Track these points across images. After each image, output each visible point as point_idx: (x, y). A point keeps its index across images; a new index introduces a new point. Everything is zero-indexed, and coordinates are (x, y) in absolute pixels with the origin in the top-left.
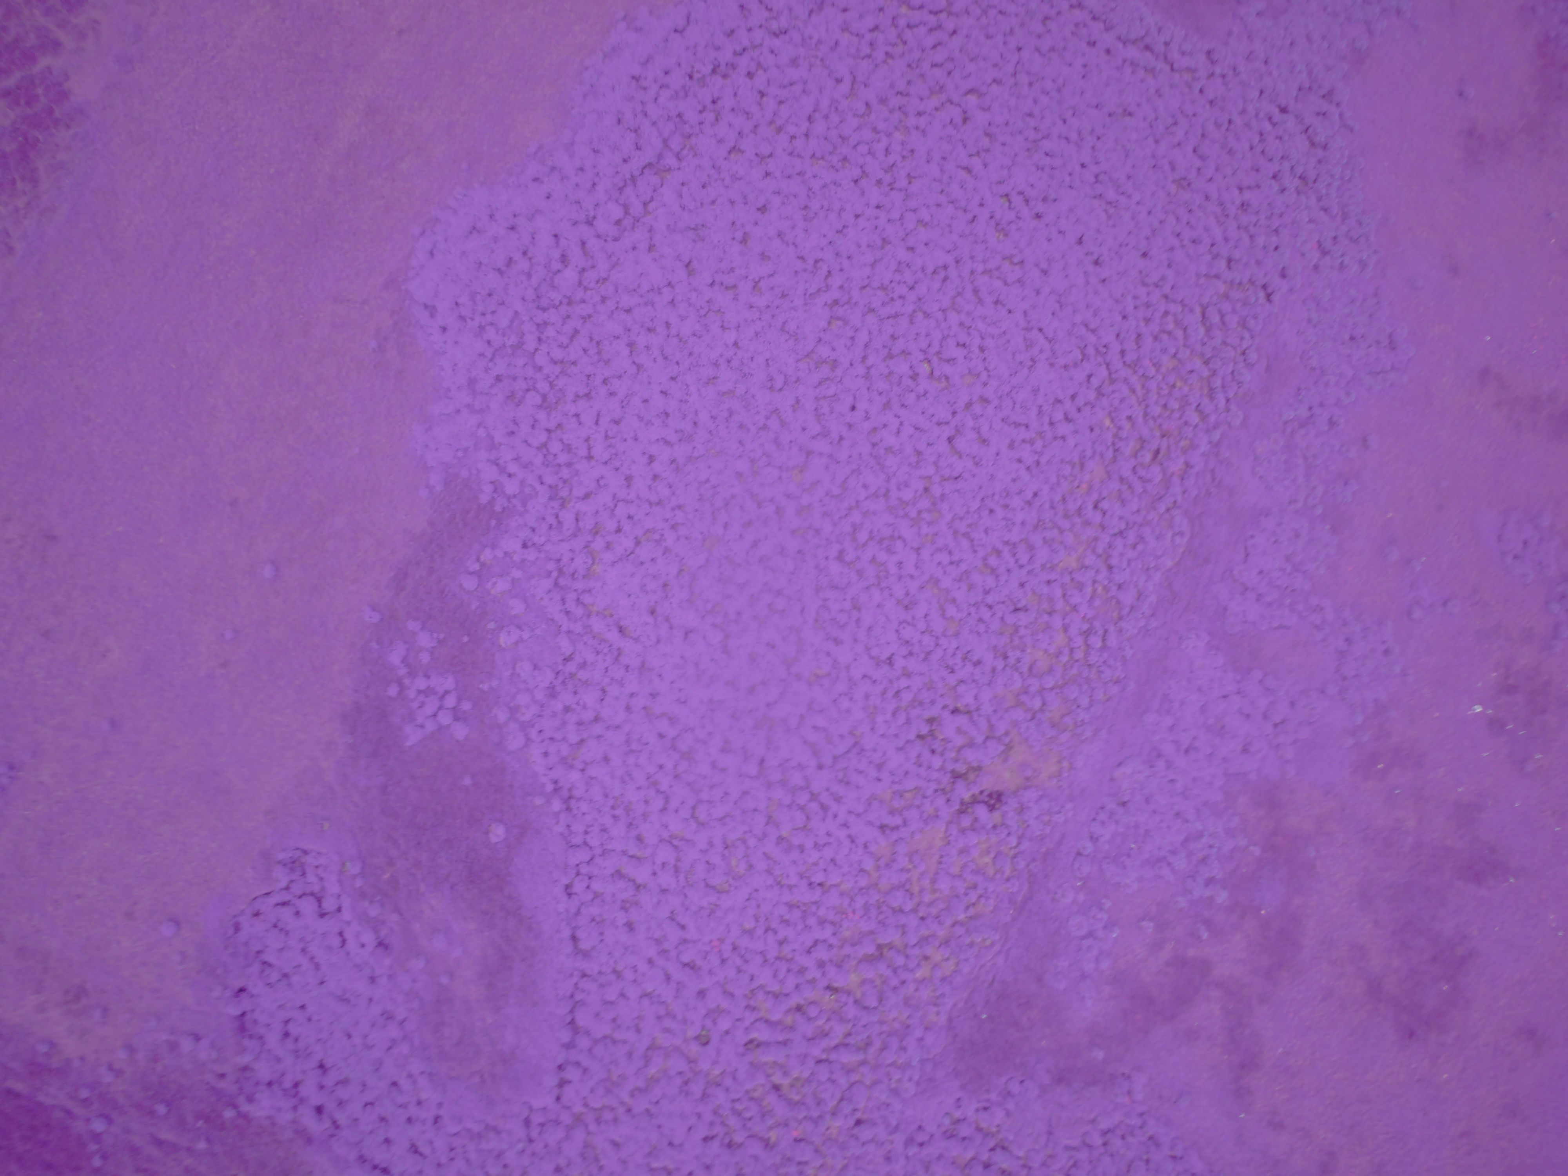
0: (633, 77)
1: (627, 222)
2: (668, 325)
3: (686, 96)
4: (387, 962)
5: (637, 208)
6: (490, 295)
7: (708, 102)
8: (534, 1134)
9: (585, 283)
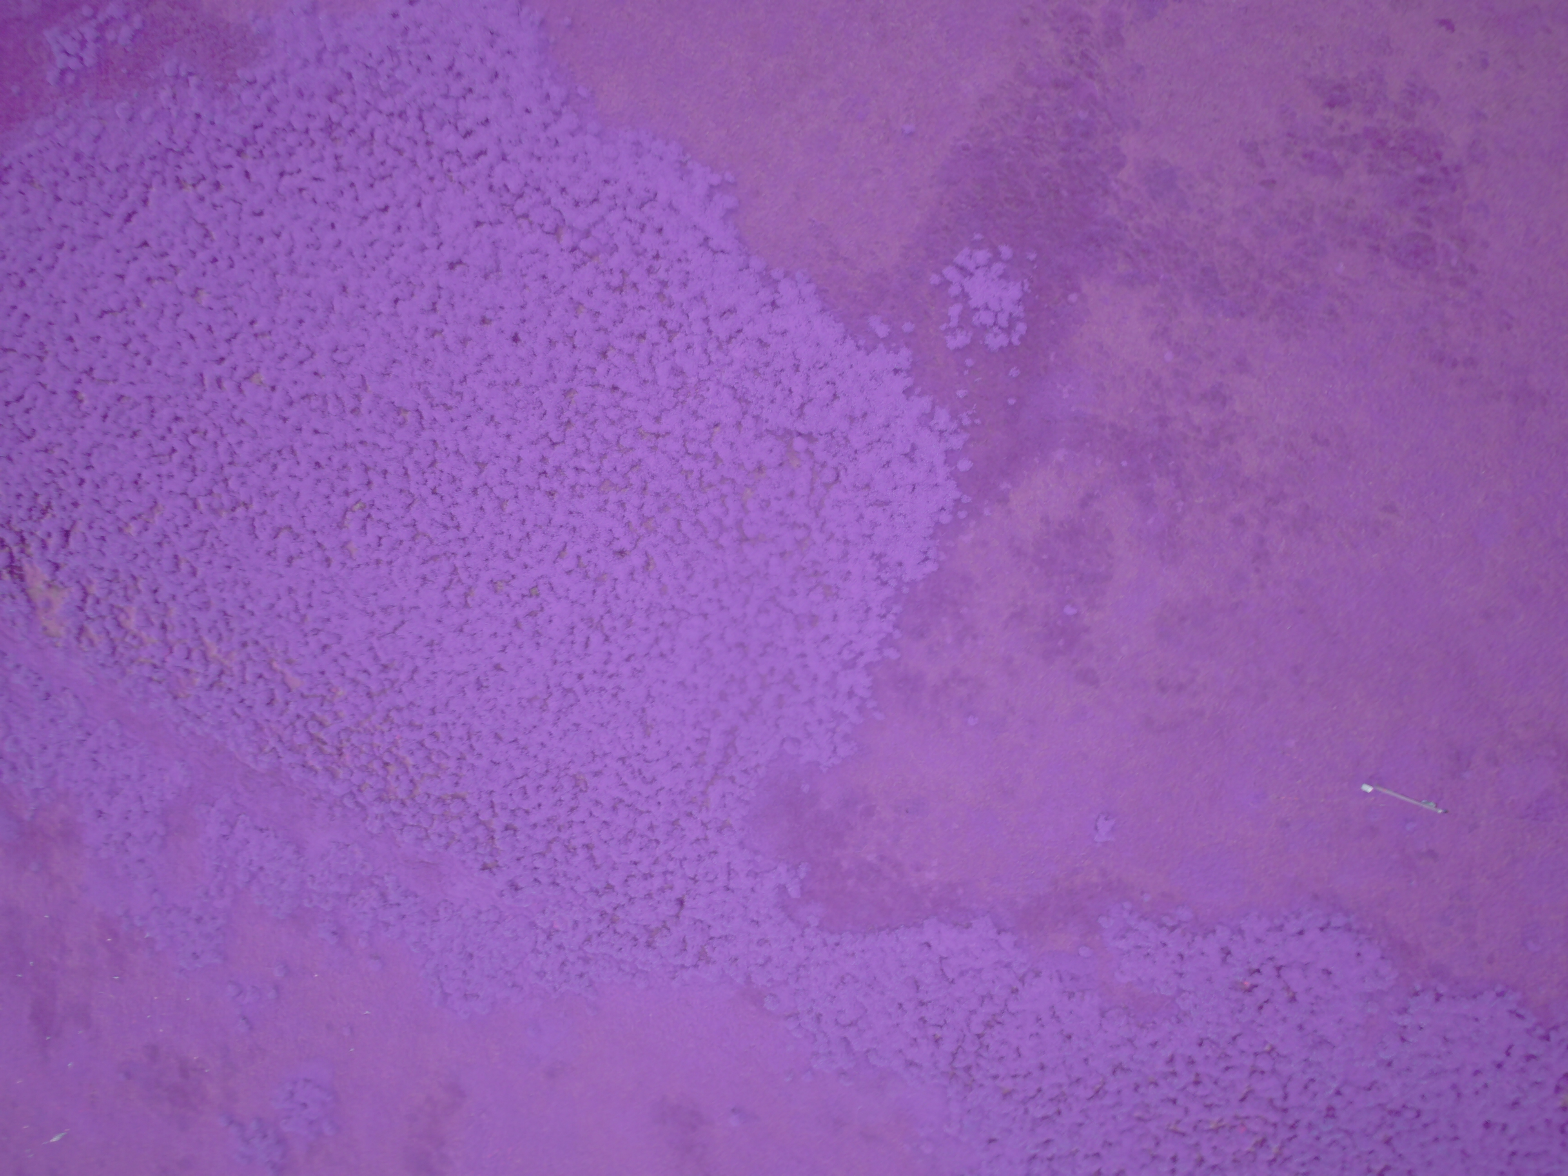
0: (656, 194)
1: (507, 198)
2: (401, 245)
3: (637, 254)
5: (521, 207)
7: (633, 277)
9: (447, 158)
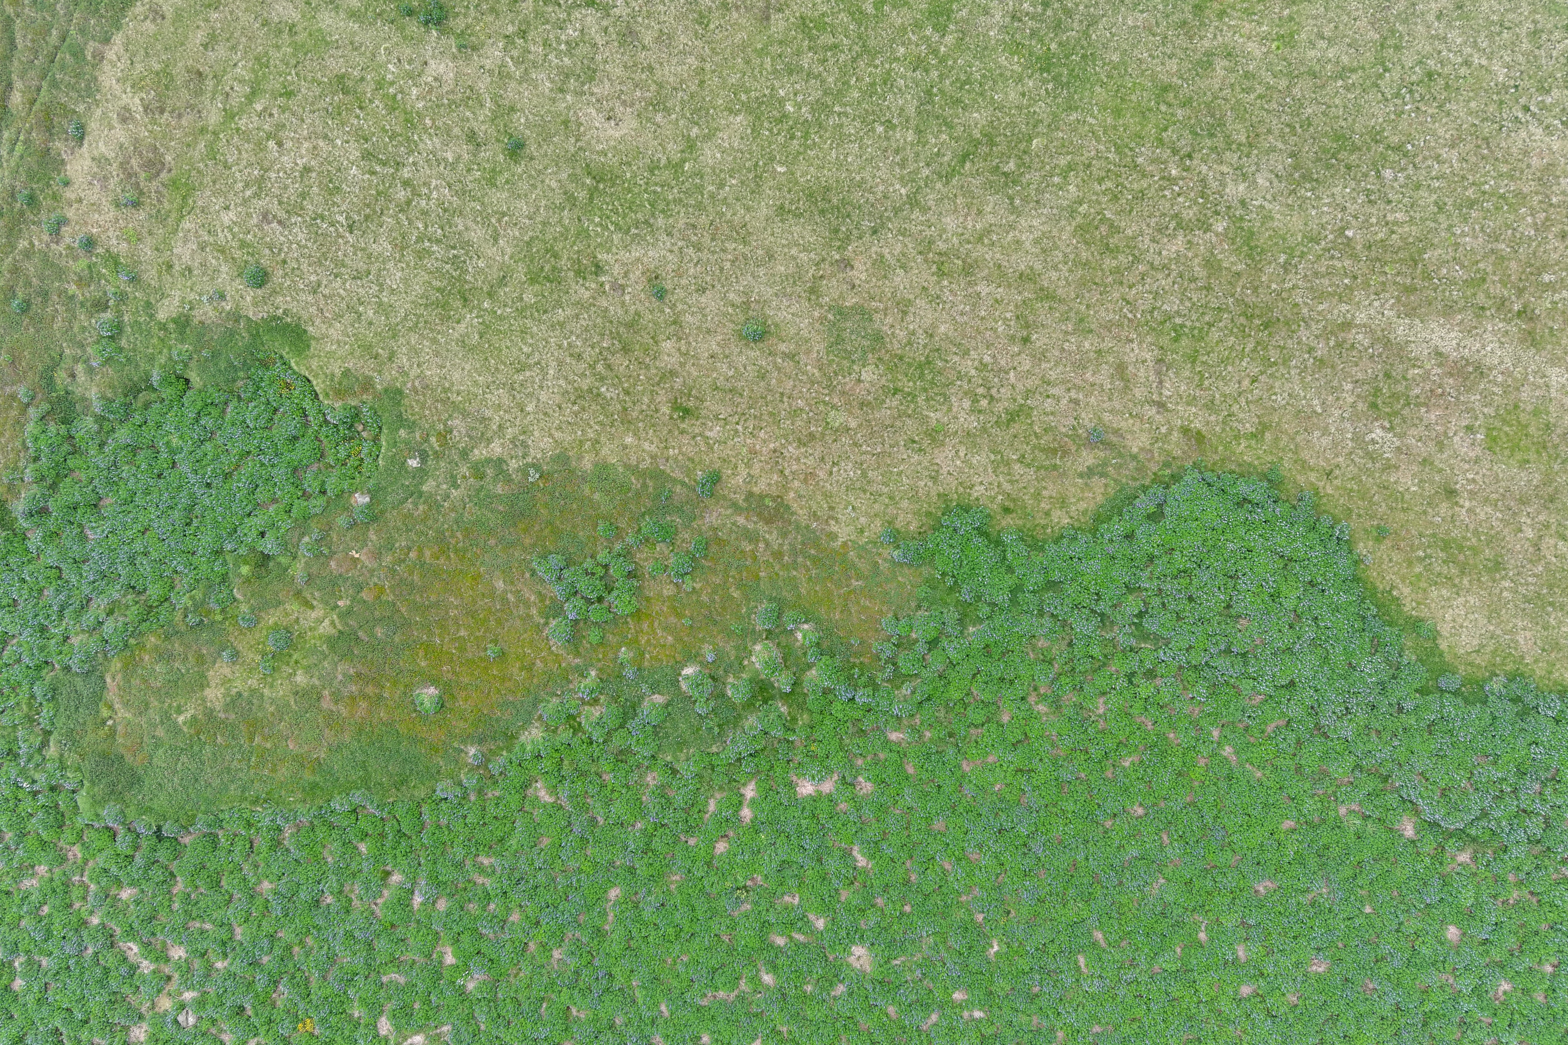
4: (245, 570)
6: (1190, 599)
8: (42, 800)
